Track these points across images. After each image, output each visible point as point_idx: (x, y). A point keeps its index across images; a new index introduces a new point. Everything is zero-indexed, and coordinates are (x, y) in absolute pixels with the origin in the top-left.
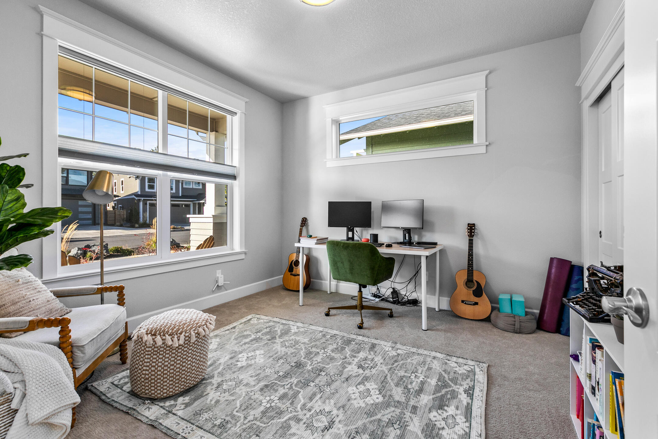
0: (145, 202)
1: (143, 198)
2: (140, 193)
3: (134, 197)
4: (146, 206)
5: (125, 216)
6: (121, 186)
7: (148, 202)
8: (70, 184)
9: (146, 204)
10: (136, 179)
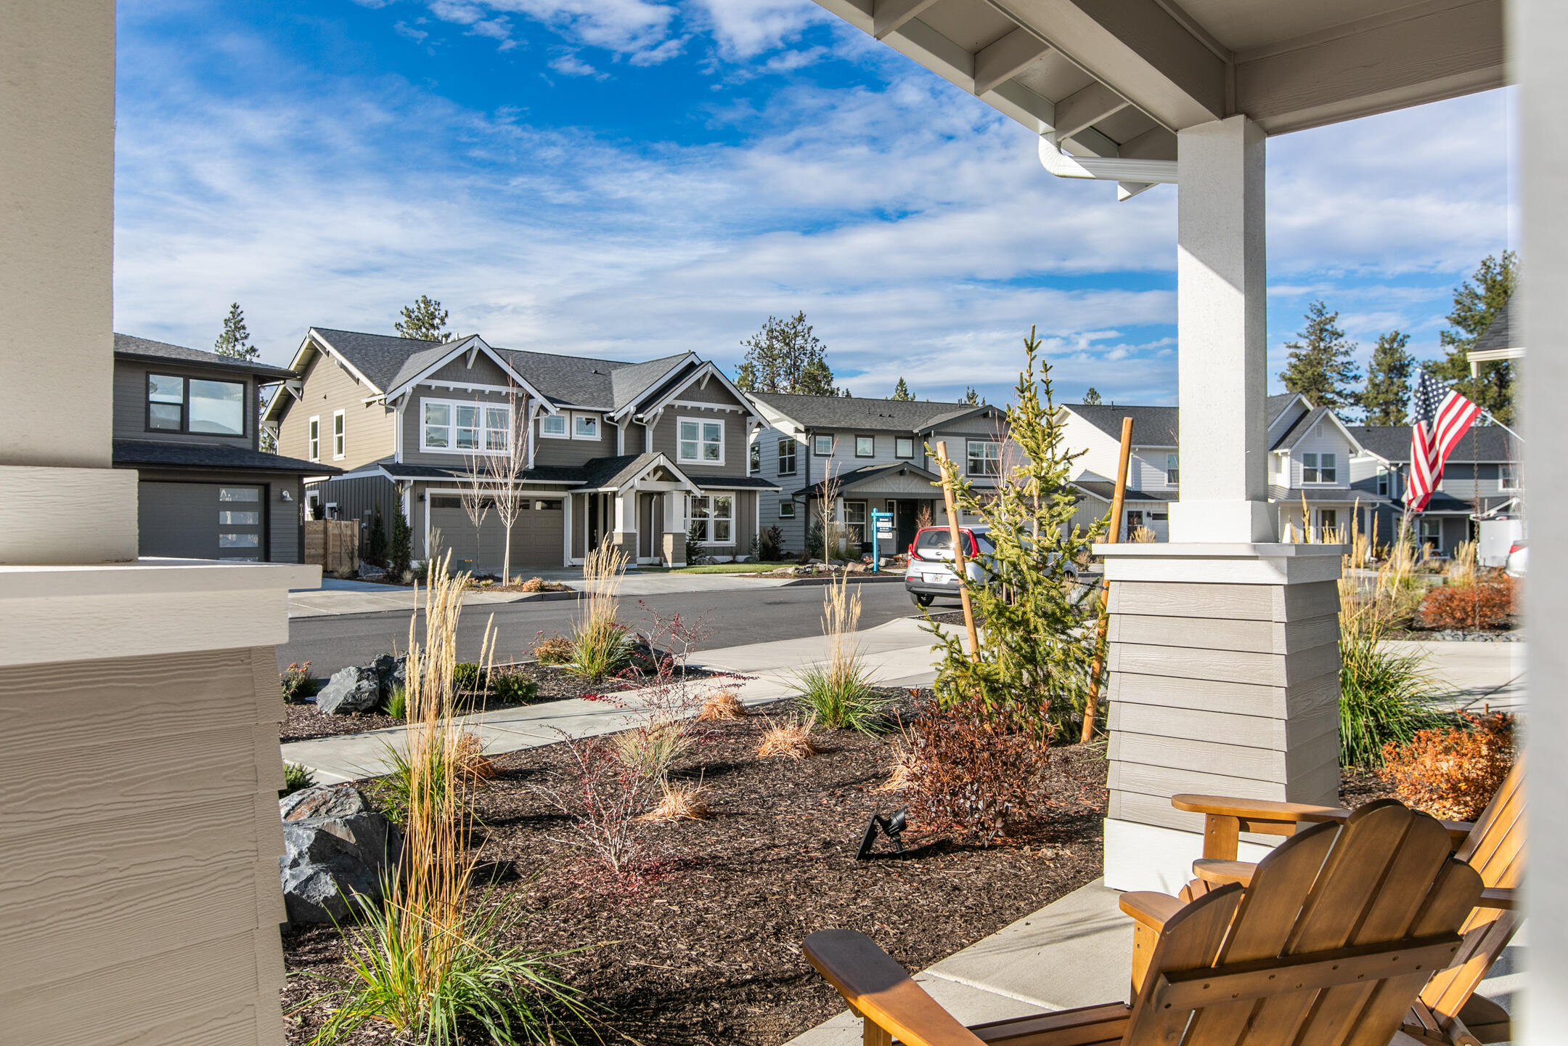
0: (419, 490)
1: (412, 478)
2: (401, 461)
3: (381, 472)
4: (420, 504)
5: (357, 543)
6: (336, 436)
7: (429, 492)
8: (191, 429)
9: (422, 498)
10: (388, 411)
